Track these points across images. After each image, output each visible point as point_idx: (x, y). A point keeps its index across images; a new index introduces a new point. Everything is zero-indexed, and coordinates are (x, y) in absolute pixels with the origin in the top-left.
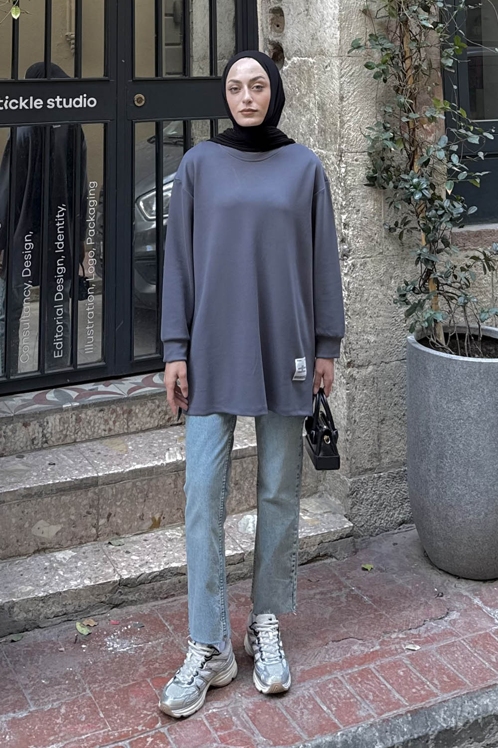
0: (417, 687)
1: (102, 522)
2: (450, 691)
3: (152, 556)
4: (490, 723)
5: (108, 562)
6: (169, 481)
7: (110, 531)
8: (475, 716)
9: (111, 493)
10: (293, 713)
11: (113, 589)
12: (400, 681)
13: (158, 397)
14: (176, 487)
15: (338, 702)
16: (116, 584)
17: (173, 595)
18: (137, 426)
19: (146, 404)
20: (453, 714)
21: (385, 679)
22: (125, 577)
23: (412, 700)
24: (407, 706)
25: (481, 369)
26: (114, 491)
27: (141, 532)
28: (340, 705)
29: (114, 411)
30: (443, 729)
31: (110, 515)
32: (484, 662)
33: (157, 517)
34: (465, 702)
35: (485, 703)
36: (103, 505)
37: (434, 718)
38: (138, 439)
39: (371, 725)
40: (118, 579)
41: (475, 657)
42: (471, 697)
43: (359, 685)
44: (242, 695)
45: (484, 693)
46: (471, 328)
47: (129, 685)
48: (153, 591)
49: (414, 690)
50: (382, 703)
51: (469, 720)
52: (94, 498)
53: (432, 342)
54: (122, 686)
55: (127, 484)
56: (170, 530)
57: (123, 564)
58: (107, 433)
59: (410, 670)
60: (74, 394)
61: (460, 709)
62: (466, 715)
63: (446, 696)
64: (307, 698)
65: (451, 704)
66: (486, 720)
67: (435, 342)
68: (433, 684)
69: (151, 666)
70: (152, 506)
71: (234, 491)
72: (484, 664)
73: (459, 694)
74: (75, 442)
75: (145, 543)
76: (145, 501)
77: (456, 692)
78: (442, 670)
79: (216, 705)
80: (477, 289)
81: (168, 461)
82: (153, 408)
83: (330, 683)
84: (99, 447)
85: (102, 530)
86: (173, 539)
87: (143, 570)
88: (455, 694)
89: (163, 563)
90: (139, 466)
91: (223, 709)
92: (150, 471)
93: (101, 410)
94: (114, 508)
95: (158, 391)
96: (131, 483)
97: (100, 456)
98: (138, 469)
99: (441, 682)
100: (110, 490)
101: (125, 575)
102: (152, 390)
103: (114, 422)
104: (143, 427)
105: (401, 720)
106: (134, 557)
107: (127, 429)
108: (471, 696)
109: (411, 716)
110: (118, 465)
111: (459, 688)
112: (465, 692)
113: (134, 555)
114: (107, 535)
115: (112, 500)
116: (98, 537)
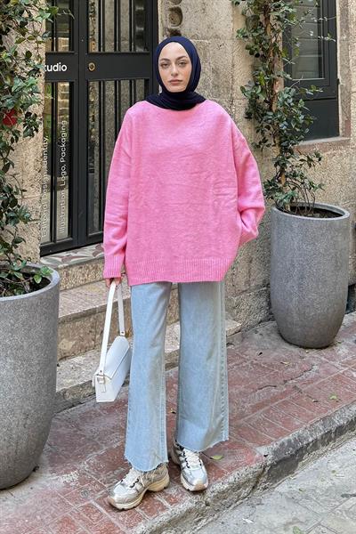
1: (98, 336)
29: (88, 268)
31: (102, 332)
33: (127, 331)
36: (98, 326)
52: (94, 321)
58: (84, 282)
60: (60, 260)
74: (66, 289)
83: (270, 410)
84: (84, 291)
85: (98, 342)
93: (81, 268)
103: (88, 275)
107: (95, 279)
114: (100, 345)
115: (103, 322)
116: (95, 346)
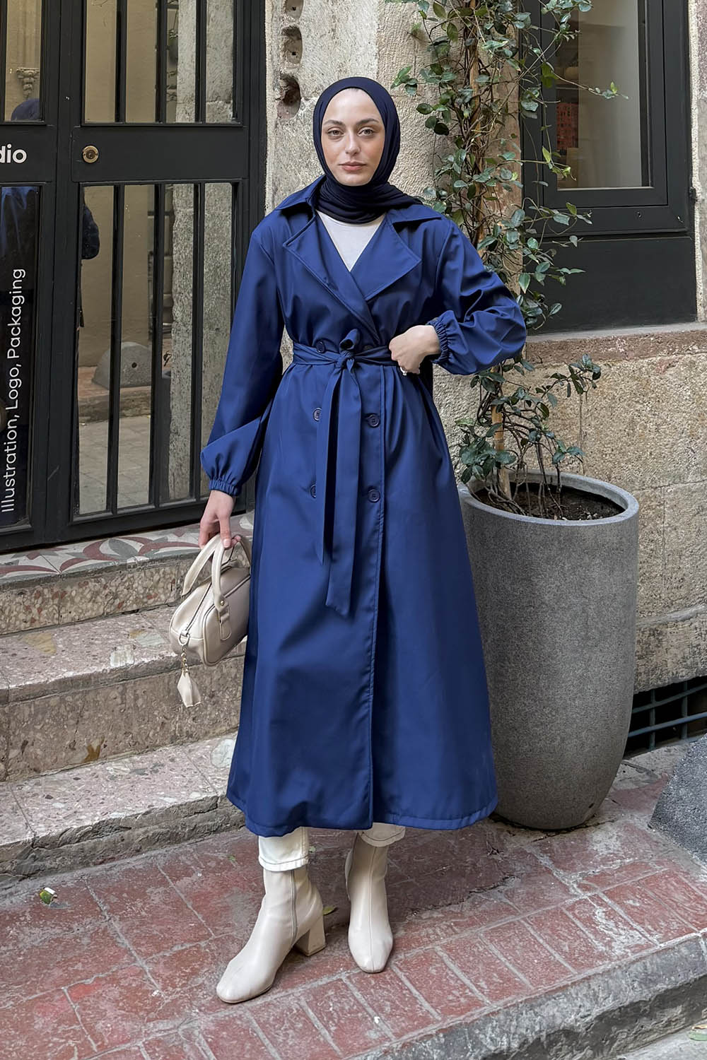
0: (454, 992)
1: (14, 753)
2: (501, 998)
3: (84, 802)
4: (557, 1042)
5: (19, 812)
6: (115, 693)
7: (25, 767)
8: (536, 1033)
9: (27, 713)
10: (273, 1036)
11: (22, 852)
12: (431, 982)
13: (104, 573)
14: (123, 701)
15: (339, 1019)
16: (28, 845)
17: (113, 859)
18: (73, 614)
19: (88, 583)
20: (504, 1032)
21: (410, 981)
22: (42, 835)
23: (446, 1012)
24: (439, 1022)
25: (560, 536)
26: (32, 709)
27: (71, 767)
28: (342, 1022)
29: (40, 594)
30: (489, 1053)
31: (25, 743)
32: (553, 952)
33: (95, 745)
34: (522, 1014)
35: (551, 1013)
36: (15, 730)
37: (477, 1038)
38: (73, 633)
39: (386, 1052)
40: (30, 838)
41: (540, 945)
42: (532, 1006)
43: (372, 990)
44: (200, 1010)
45: (550, 1000)
46: (548, 476)
47: (37, 998)
48: (82, 854)
49: (451, 997)
50: (403, 1018)
51: (527, 1040)
52: (3, 719)
53: (491, 495)
54: (25, 999)
55: (53, 699)
56: (113, 764)
57: (40, 815)
58: (28, 625)
59: (447, 967)
61: (514, 1023)
62: (524, 1032)
63: (496, 1006)
64: (295, 1012)
65: (502, 1017)
66: (552, 1038)
67: (496, 494)
68: (478, 987)
69: (70, 969)
70: (88, 729)
71: (209, 706)
72: (551, 954)
73: (514, 1002)
75: (76, 783)
76: (77, 724)
77: (510, 998)
78: (490, 964)
79: (161, 1026)
80: (560, 421)
81: (113, 665)
82: (96, 589)
83: (330, 989)
84: (16, 646)
85: (14, 765)
86: (116, 777)
87: (68, 824)
88: (509, 1002)
89: (98, 813)
90: (71, 674)
91: (170, 1032)
92: (86, 680)
93: (22, 593)
94: (32, 732)
95: (105, 566)
96: (58, 698)
97: (15, 659)
98: (68, 678)
99: (489, 983)
100: (27, 708)
101: (42, 832)
102: (96, 564)
103: (40, 610)
104: (82, 616)
105: (429, 1042)
106: (58, 805)
107: (58, 619)
108: (532, 1004)
109: (444, 1036)
110: (39, 672)
111: (514, 993)
112: (524, 999)
113: (58, 801)
114: (21, 773)
115: (29, 723)
116: (7, 775)
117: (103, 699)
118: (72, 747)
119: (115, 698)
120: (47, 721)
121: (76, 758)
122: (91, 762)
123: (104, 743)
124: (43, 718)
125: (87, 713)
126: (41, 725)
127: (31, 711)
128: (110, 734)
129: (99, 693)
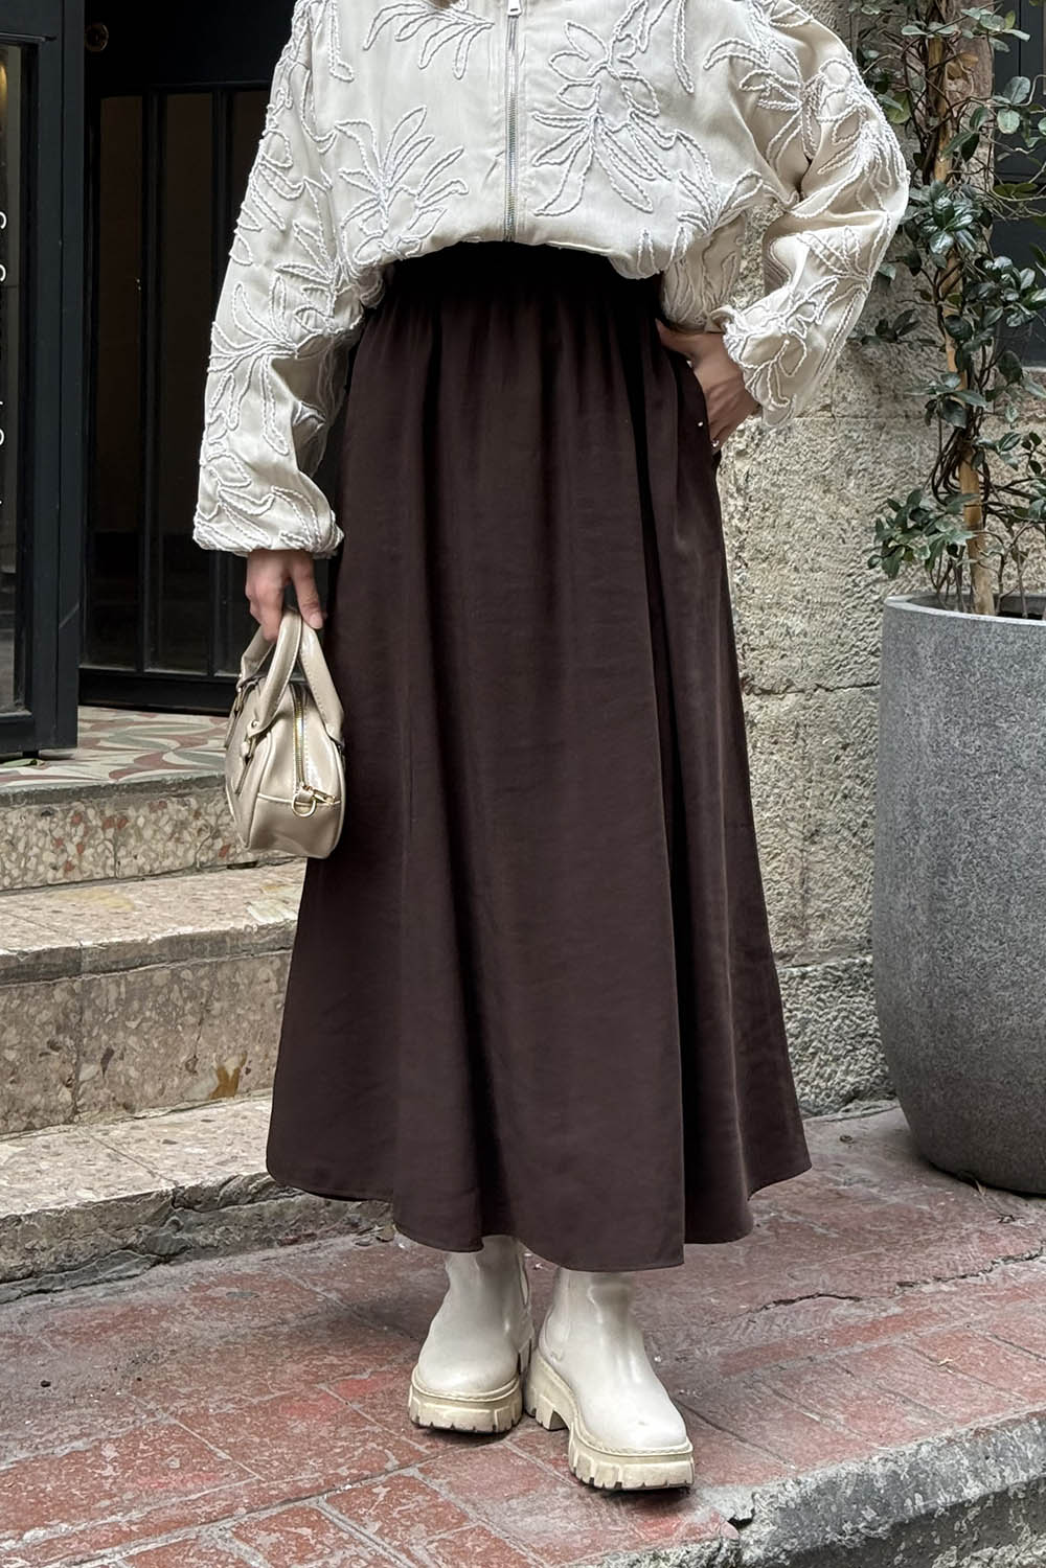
1: (89, 1071)
5: (125, 1160)
6: (265, 973)
7: (108, 1099)
9: (113, 996)
16: (165, 1201)
18: (142, 859)
22: (186, 1185)
26: (122, 989)
27: (190, 1105)
29: (81, 818)
31: (109, 1054)
33: (230, 1069)
36: (92, 1026)
38: (152, 890)
39: (950, 1440)
40: (170, 1189)
47: (274, 1399)
48: (261, 1224)
52: (70, 1005)
54: (255, 1401)
55: (158, 973)
57: (168, 1162)
58: (62, 875)
70: (219, 1035)
75: (208, 1125)
76: (200, 1024)
82: (182, 816)
85: (88, 1095)
87: (228, 1171)
93: (45, 814)
94: (121, 1034)
96: (168, 972)
97: (62, 915)
100: (112, 987)
101: (186, 1180)
103: (81, 848)
104: (156, 864)
106: (192, 1150)
113: (191, 1146)
114: (101, 1110)
115: (116, 1015)
116: (77, 1113)
117: (246, 981)
118: (191, 1068)
119: (267, 981)
120: (148, 1014)
121: (197, 1088)
122: (224, 1099)
123: (246, 1065)
124: (141, 1008)
125: (217, 1005)
126: (137, 1022)
127: (120, 993)
128: (257, 1048)
129: (238, 969)
